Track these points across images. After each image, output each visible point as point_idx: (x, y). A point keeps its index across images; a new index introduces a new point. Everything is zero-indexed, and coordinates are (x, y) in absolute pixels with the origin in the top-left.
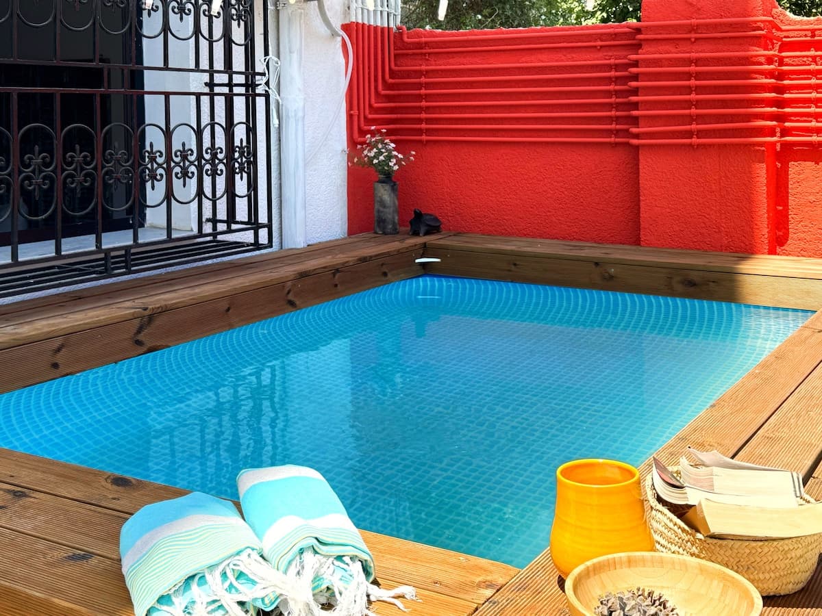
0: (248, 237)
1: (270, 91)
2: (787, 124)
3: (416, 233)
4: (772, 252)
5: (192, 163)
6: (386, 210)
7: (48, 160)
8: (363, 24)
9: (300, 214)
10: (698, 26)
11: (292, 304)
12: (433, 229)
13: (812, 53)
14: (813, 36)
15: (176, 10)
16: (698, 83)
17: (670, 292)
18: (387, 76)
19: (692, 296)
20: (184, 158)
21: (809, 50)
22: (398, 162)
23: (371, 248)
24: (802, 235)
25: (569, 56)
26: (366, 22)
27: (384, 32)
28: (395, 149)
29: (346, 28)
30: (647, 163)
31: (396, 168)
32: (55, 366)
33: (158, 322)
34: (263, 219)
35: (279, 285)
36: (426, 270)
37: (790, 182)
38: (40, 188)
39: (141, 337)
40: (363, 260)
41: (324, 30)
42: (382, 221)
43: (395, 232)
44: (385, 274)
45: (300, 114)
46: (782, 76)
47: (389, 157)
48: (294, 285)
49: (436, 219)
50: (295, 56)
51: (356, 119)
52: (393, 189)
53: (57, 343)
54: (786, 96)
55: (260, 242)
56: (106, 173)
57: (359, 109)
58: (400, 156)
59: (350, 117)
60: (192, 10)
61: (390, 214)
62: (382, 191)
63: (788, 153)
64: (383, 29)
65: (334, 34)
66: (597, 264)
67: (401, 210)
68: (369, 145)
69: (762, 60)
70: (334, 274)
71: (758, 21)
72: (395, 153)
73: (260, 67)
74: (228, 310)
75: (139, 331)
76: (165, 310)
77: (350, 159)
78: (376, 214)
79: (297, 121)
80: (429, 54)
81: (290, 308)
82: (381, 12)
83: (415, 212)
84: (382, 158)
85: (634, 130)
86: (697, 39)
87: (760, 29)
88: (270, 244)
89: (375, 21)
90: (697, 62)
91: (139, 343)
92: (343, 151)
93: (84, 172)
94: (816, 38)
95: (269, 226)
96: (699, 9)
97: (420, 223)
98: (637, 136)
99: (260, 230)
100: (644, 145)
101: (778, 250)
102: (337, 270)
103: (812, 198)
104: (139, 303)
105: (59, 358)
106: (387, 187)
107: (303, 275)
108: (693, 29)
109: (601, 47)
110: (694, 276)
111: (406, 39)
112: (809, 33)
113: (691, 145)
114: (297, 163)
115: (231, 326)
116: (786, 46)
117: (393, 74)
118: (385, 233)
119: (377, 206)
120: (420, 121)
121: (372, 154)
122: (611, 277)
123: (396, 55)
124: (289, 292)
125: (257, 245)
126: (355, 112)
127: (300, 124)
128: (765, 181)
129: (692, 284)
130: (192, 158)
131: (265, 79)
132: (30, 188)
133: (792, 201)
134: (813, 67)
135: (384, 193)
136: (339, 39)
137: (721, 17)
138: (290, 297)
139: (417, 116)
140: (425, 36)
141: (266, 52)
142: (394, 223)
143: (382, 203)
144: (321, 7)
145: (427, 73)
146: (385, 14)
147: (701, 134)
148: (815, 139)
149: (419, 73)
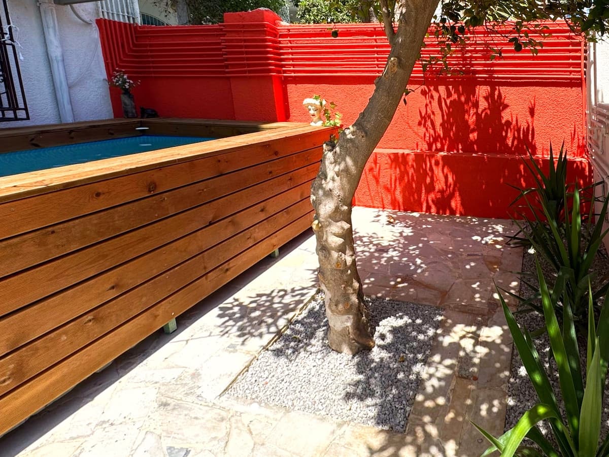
0: (8, 114)
1: (14, 43)
2: (284, 69)
8: (110, 21)
9: (67, 107)
11: (36, 145)
13: (289, 39)
16: (246, 50)
18: (131, 46)
21: (287, 38)
22: (130, 84)
25: (206, 38)
26: (111, 19)
28: (128, 78)
29: (99, 22)
31: (129, 87)
35: (27, 138)
36: (143, 133)
37: (288, 93)
41: (77, 21)
42: (126, 112)
45: (60, 58)
46: (279, 48)
47: (124, 82)
48: (36, 137)
50: (51, 31)
51: (110, 65)
52: (130, 97)
54: (282, 57)
58: (131, 82)
59: (107, 64)
61: (129, 108)
63: (287, 81)
66: (207, 127)
67: (135, 107)
72: (128, 80)
73: (5, 30)
77: (108, 83)
78: (123, 109)
80: (151, 36)
81: (33, 147)
83: (142, 108)
84: (120, 82)
85: (227, 70)
86: (244, 31)
88: (27, 119)
90: (245, 41)
94: (290, 33)
95: (26, 109)
97: (144, 113)
98: (228, 73)
100: (231, 77)
102: (73, 131)
106: (126, 96)
107: (43, 132)
116: (280, 36)
117: (134, 45)
119: (123, 105)
122: (213, 132)
123: (136, 37)
124: (33, 140)
125: (16, 119)
126: (109, 61)
127: (60, 63)
133: (290, 100)
134: (289, 45)
135: (125, 99)
136: (94, 25)
138: (34, 142)
139: (148, 65)
140: (147, 28)
141: (9, 23)
142: (132, 112)
143: (125, 104)
144: (72, 8)
145: (151, 45)
146: (126, 17)
147: (250, 72)
148: (293, 74)
149: (146, 45)
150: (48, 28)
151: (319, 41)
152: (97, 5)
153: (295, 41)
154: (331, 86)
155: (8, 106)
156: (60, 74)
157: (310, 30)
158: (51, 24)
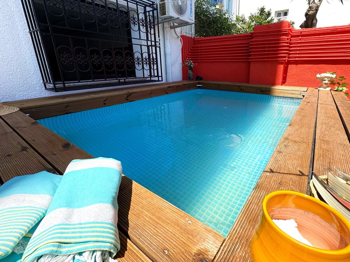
0: (156, 79)
1: (160, 46)
2: (290, 56)
3: (197, 80)
4: (282, 85)
5: (140, 61)
6: (191, 75)
7: (99, 57)
8: (185, 36)
9: (170, 75)
10: (269, 31)
11: (167, 93)
12: (201, 79)
14: (301, 33)
15: (133, 23)
16: (268, 46)
17: (257, 93)
18: (191, 48)
19: (262, 94)
20: (138, 59)
21: (299, 37)
22: (193, 65)
23: (186, 82)
24: (290, 82)
25: (234, 42)
26: (186, 35)
27: (190, 38)
28: (192, 62)
29: (181, 36)
30: (252, 65)
31: (193, 66)
32: (105, 104)
33: (132, 95)
34: (160, 75)
35: (164, 89)
36: (199, 87)
37: (288, 70)
38: (98, 64)
39: (128, 98)
40: (184, 85)
41: (176, 36)
42: (189, 78)
43: (192, 80)
44: (189, 88)
45: (170, 54)
46: (291, 44)
47: (191, 64)
48: (167, 89)
49: (202, 77)
50: (168, 40)
51: (184, 56)
52: (192, 71)
53: (105, 99)
54: (292, 49)
55: (159, 80)
56: (116, 62)
57: (184, 54)
59: (182, 56)
60: (137, 24)
61: (191, 76)
62: (189, 71)
63: (289, 63)
64: (190, 37)
65: (178, 37)
66: (239, 87)
67: (194, 76)
68: (186, 62)
69: (286, 39)
70: (177, 87)
71: (287, 29)
73: (157, 40)
74: (151, 93)
75: (127, 97)
76: (134, 93)
77: (182, 65)
78: (188, 76)
79: (169, 55)
80: (201, 43)
81: (166, 94)
82: (190, 34)
83: (197, 76)
84: (189, 64)
85: (250, 57)
86: (268, 35)
87: (287, 31)
88: (162, 80)
89: (188, 35)
90: (269, 40)
91: (128, 100)
92: (181, 63)
93: (110, 61)
94: (302, 34)
95: (162, 77)
96: (270, 27)
97: (198, 78)
98: (250, 59)
99: (159, 77)
100: (252, 61)
101: (283, 84)
102: (178, 87)
103: (293, 73)
104: (128, 91)
105: (106, 102)
106: (191, 71)
107: (169, 87)
108: (268, 32)
109: (243, 39)
110: (263, 89)
111: (195, 40)
112: (300, 33)
113: (264, 61)
114: (169, 65)
115: (152, 97)
116: (292, 36)
117: (192, 47)
118: (190, 80)
119: (188, 74)
120: (198, 57)
121: (187, 63)
122: (242, 89)
123: (193, 43)
124: (166, 90)
125: (159, 81)
126: (184, 55)
127: (170, 56)
128: (283, 69)
129: (262, 91)
130: (140, 60)
131: (159, 43)
132: (95, 64)
133: (288, 74)
134: (300, 41)
135: (190, 72)
136: (180, 38)
137: (276, 29)
138: (166, 91)
139: (198, 56)
140: (200, 39)
141: (159, 37)
142: (192, 78)
143: (190, 74)
144: (175, 30)
145: (200, 47)
146: (191, 34)
147: (267, 58)
148: (297, 59)
149: (198, 47)
150: (167, 40)
151: (327, 38)
152: (182, 29)
153: (304, 39)
154: (330, 65)
155: (157, 75)
156: (169, 61)
157: (321, 31)
158: (168, 38)
